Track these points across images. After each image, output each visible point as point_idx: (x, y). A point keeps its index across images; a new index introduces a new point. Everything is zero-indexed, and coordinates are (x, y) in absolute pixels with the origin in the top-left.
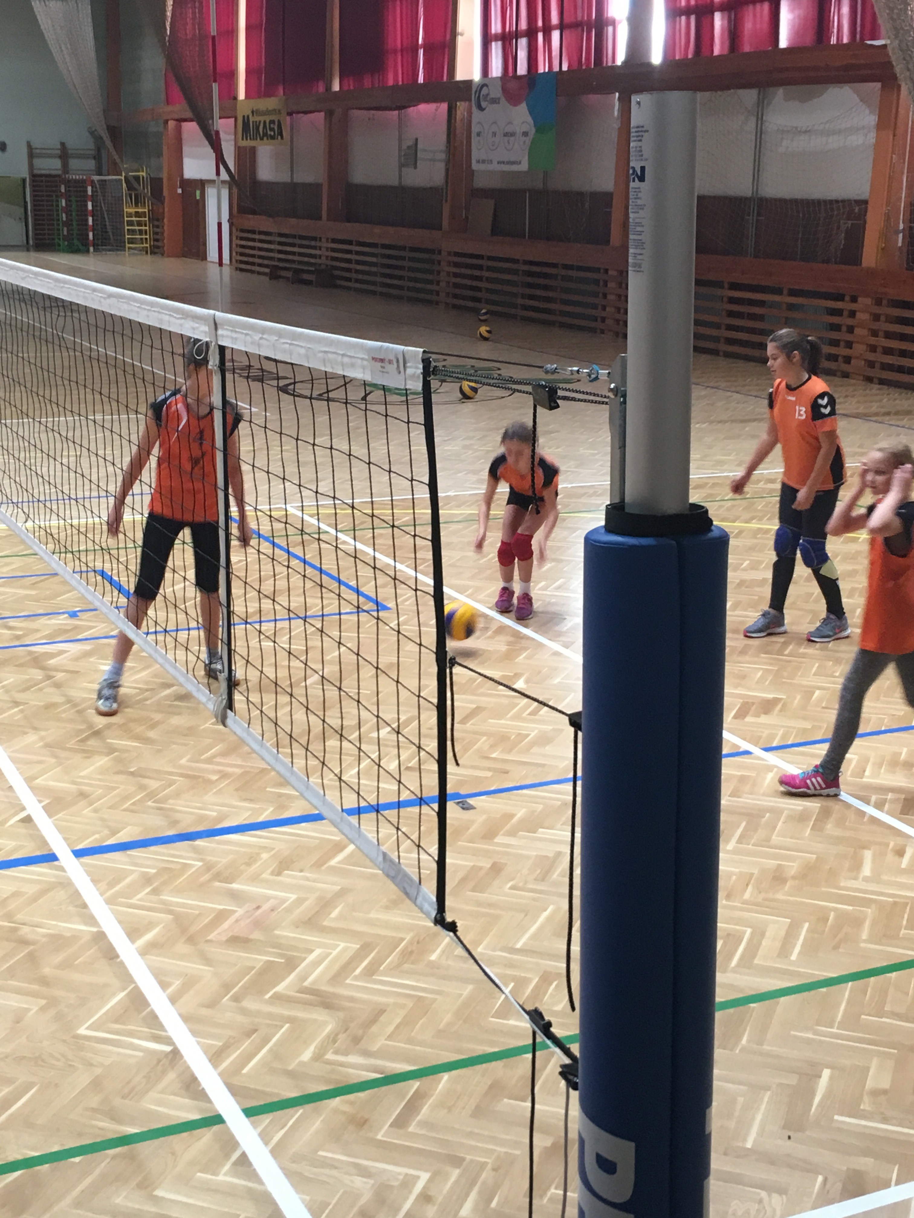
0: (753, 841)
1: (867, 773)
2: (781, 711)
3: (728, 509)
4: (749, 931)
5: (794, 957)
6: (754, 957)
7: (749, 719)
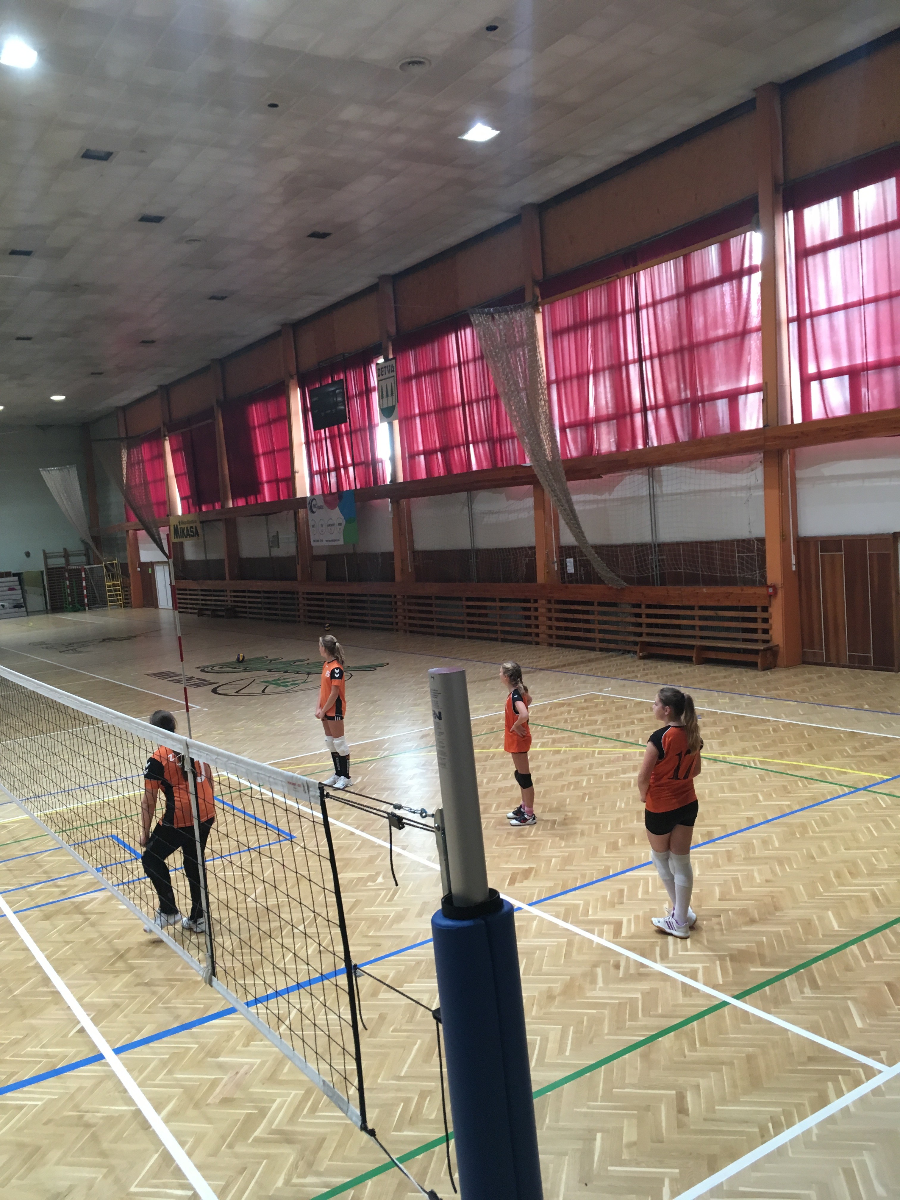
0: (532, 972)
1: (590, 913)
2: (534, 876)
3: (485, 741)
4: (539, 1038)
5: (567, 1054)
6: (544, 1058)
7: (517, 885)
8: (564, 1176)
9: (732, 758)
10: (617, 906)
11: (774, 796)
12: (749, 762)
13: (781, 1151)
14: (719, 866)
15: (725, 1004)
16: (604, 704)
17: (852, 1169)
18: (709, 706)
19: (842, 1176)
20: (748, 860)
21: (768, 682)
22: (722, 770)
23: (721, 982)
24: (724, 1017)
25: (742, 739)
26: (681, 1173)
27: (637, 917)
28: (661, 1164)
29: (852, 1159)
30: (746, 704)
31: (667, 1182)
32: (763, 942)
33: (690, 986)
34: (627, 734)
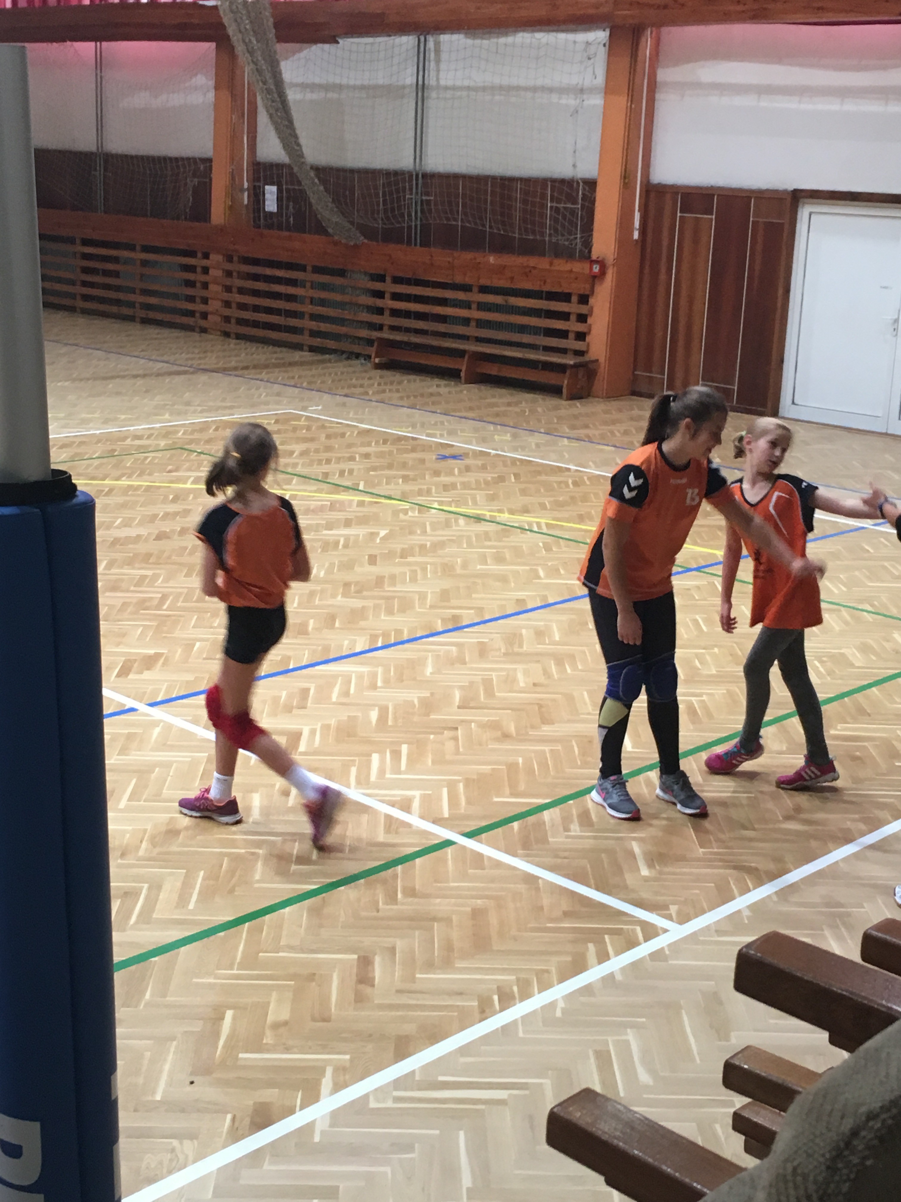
0: (144, 797)
2: (164, 664)
4: (146, 886)
5: (191, 906)
6: (152, 910)
7: (131, 676)
8: (167, 1067)
9: (505, 517)
10: (295, 711)
11: (562, 572)
12: (530, 524)
13: (506, 1030)
14: (465, 663)
15: (449, 843)
16: (308, 428)
17: (609, 1052)
18: (478, 444)
19: (592, 1060)
20: (511, 656)
21: (576, 417)
22: (486, 533)
23: (446, 815)
24: (445, 861)
25: (524, 492)
26: (351, 1060)
27: (326, 728)
28: (325, 1048)
29: (610, 1039)
30: (538, 445)
31: (329, 1071)
32: (518, 764)
33: (397, 819)
34: (342, 473)
